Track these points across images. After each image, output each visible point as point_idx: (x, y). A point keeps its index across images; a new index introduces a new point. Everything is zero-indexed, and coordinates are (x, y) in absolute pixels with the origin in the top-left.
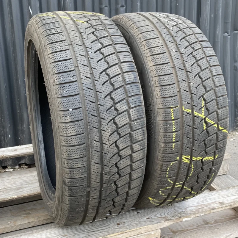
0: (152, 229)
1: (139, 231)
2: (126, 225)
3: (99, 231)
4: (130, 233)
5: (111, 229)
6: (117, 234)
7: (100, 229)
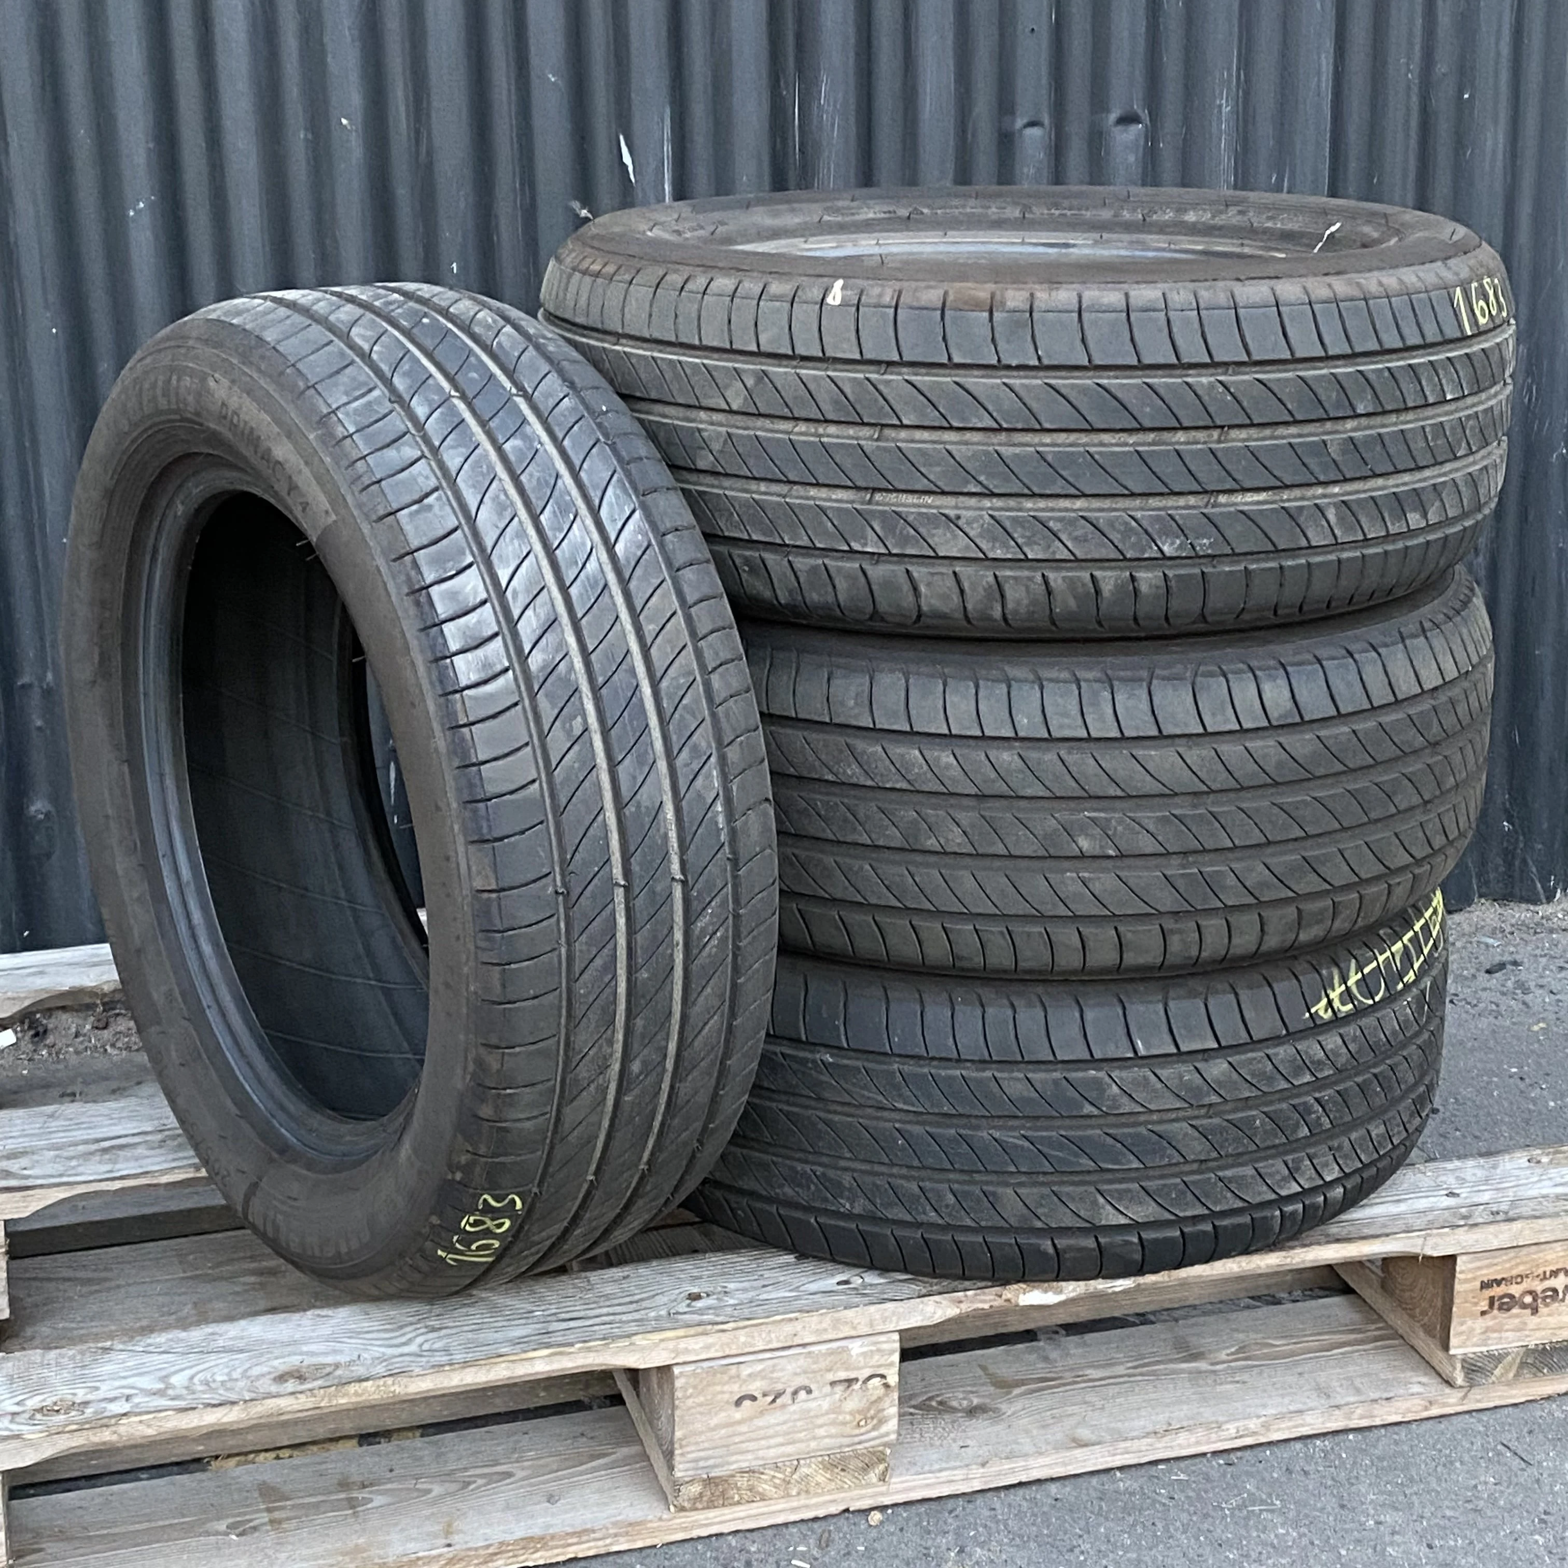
0: (855, 1328)
1: (788, 1328)
2: (732, 1302)
3: (598, 1320)
4: (742, 1337)
5: (653, 1314)
6: (681, 1332)
7: (605, 1310)
